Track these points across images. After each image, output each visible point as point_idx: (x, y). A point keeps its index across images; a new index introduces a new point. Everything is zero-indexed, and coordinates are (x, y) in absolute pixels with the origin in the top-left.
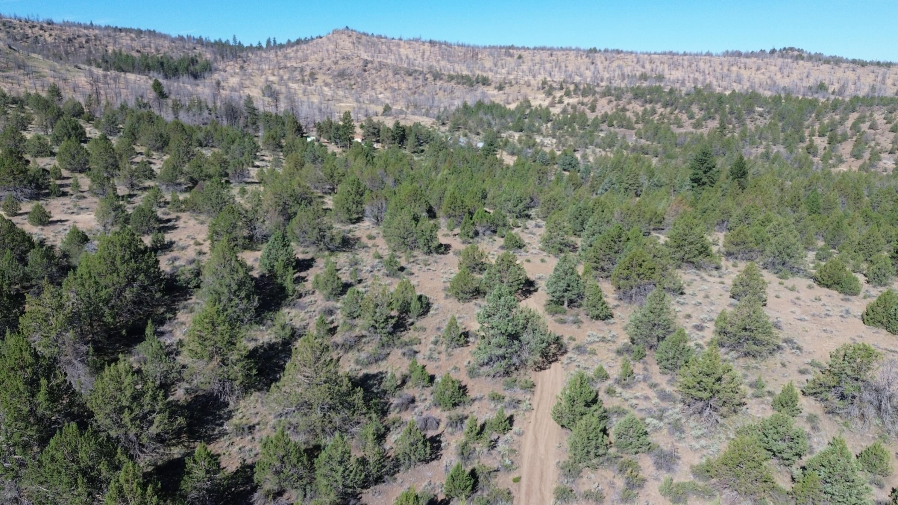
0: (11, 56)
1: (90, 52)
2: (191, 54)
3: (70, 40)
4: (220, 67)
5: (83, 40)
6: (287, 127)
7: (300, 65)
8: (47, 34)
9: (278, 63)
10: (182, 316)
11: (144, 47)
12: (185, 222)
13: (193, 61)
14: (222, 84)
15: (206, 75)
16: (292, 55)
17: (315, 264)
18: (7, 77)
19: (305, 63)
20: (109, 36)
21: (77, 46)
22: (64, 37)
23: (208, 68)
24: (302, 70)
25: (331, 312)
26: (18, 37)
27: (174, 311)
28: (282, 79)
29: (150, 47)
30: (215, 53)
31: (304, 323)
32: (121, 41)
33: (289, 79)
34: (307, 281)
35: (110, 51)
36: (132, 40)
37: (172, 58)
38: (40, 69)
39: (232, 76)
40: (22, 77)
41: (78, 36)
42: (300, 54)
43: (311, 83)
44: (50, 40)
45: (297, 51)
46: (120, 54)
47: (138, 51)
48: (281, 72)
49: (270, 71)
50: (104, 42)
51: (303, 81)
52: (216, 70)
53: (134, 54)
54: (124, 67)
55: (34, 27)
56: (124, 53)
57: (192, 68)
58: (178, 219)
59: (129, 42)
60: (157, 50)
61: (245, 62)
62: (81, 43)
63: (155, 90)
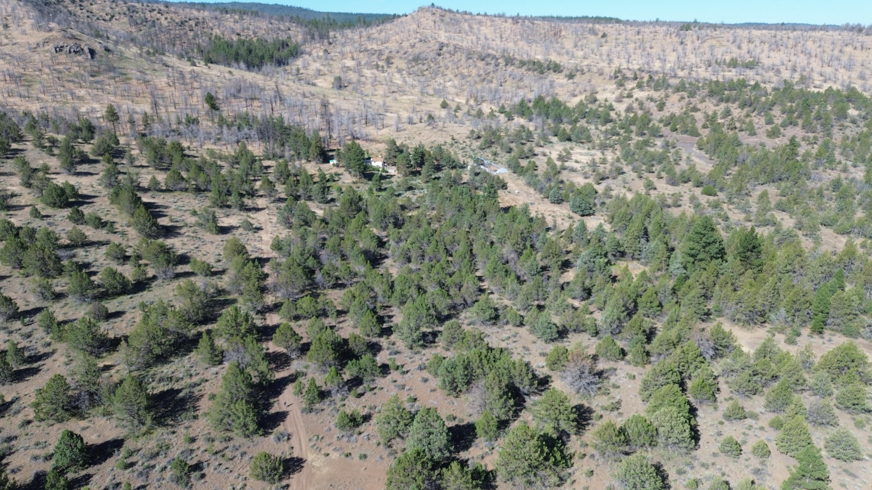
2: (283, 37)
3: (182, 23)
4: (308, 50)
5: (192, 23)
7: (381, 47)
11: (244, 29)
15: (290, 60)
21: (187, 29)
22: (177, 20)
24: (381, 53)
28: (359, 64)
29: (249, 30)
30: (307, 33)
33: (366, 64)
35: (214, 35)
38: (129, 71)
39: (315, 61)
40: (107, 81)
42: (383, 35)
43: (385, 68)
44: (165, 23)
46: (221, 39)
47: (239, 34)
48: (361, 55)
49: (350, 55)
50: (211, 25)
51: (377, 66)
52: (302, 53)
53: (235, 38)
55: (154, 10)
56: (225, 37)
57: (279, 53)
60: (255, 33)
61: (330, 44)
62: (191, 26)
63: (208, 102)
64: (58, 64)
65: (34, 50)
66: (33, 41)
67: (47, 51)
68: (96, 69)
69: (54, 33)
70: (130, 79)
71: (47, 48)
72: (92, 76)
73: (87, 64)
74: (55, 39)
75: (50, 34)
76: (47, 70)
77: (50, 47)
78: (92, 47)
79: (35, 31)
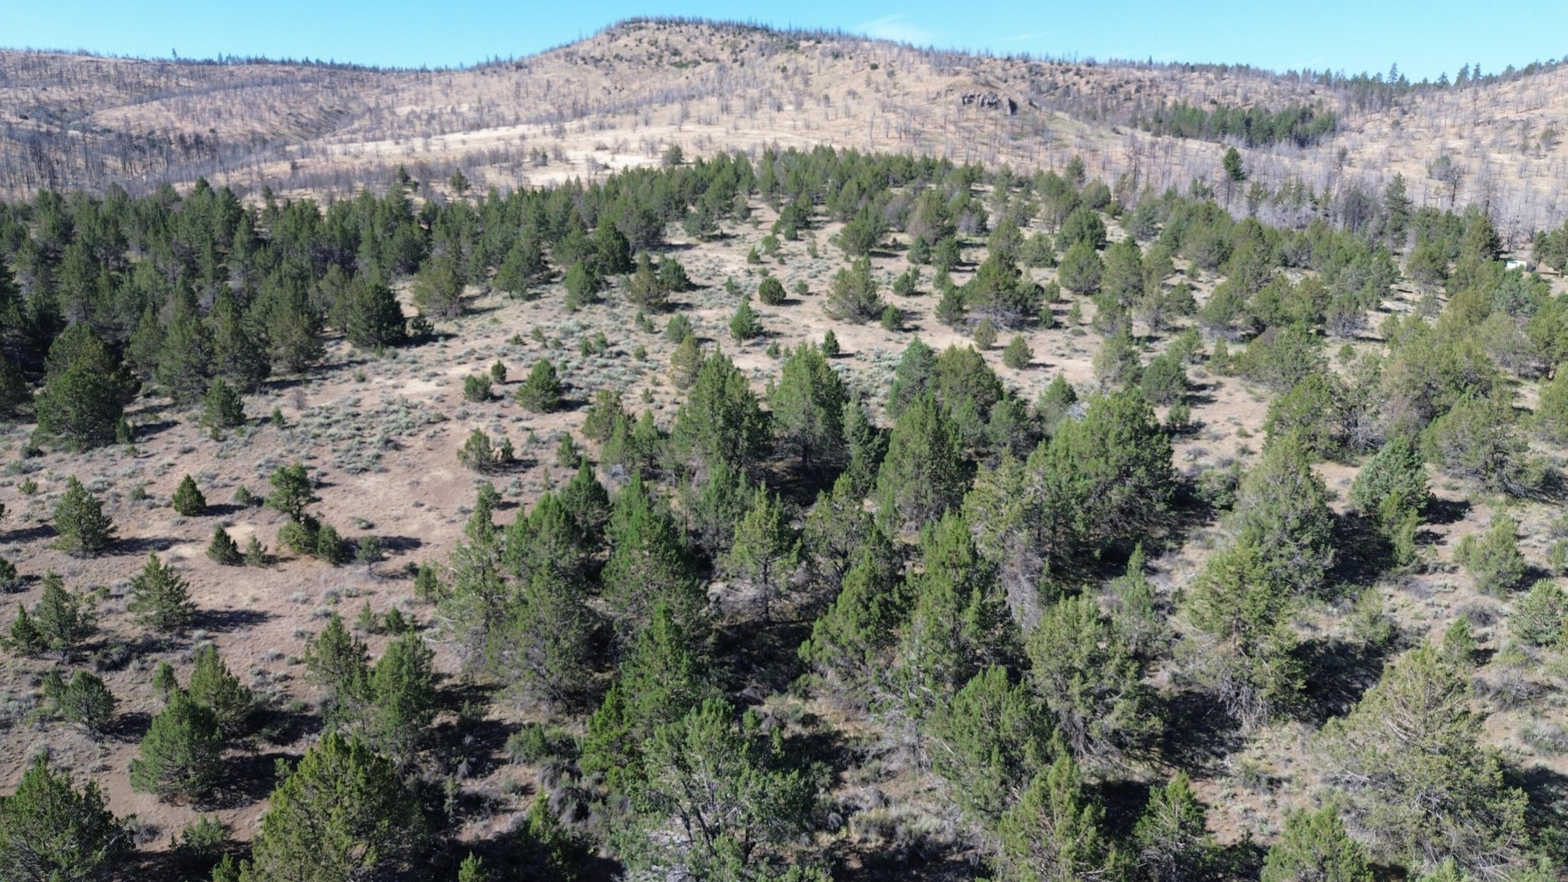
0: (1029, 117)
1: (1139, 107)
2: (1303, 103)
3: (1114, 89)
4: (1354, 125)
5: (1132, 88)
6: (1466, 239)
7: (1525, 116)
8: (1083, 81)
9: (1476, 113)
10: (1191, 551)
11: (1225, 94)
12: (1229, 394)
13: (1305, 115)
14: (1350, 155)
15: (1322, 139)
16: (1511, 96)
17: (1468, 515)
18: (1019, 148)
19: (1537, 112)
20: (1173, 79)
21: (1122, 97)
22: (1106, 84)
23: (1331, 126)
24: (1527, 125)
25: (1485, 618)
26: (1044, 88)
27: (1180, 539)
28: (1476, 144)
29: (1235, 94)
30: (1348, 99)
31: (1420, 624)
32: (1189, 86)
33: (1493, 144)
34: (1443, 543)
35: (1169, 104)
36: (1209, 83)
37: (1267, 111)
38: (1063, 136)
39: (1372, 140)
40: (1036, 148)
41: (1127, 82)
42: (1529, 94)
43: (1543, 152)
44: (1085, 90)
45: (1525, 87)
46: (1184, 107)
47: (1214, 102)
48: (1479, 130)
49: (1454, 130)
50: (1163, 90)
51: (1524, 149)
52: (1343, 129)
53: (1207, 107)
54: (1185, 128)
55: (1068, 70)
56: (1190, 106)
57: (1299, 128)
58: (1218, 386)
59: (1202, 87)
60: (1246, 99)
61: (1405, 113)
62: (1129, 93)
63: (1227, 165)
64: (967, 120)
65: (933, 101)
66: (933, 88)
67: (951, 103)
68: (1018, 130)
69: (962, 78)
70: (1066, 146)
71: (950, 98)
72: (1015, 139)
73: (1007, 122)
74: (963, 85)
75: (957, 78)
76: (951, 128)
77: (956, 96)
78: (1014, 99)
79: (936, 77)
